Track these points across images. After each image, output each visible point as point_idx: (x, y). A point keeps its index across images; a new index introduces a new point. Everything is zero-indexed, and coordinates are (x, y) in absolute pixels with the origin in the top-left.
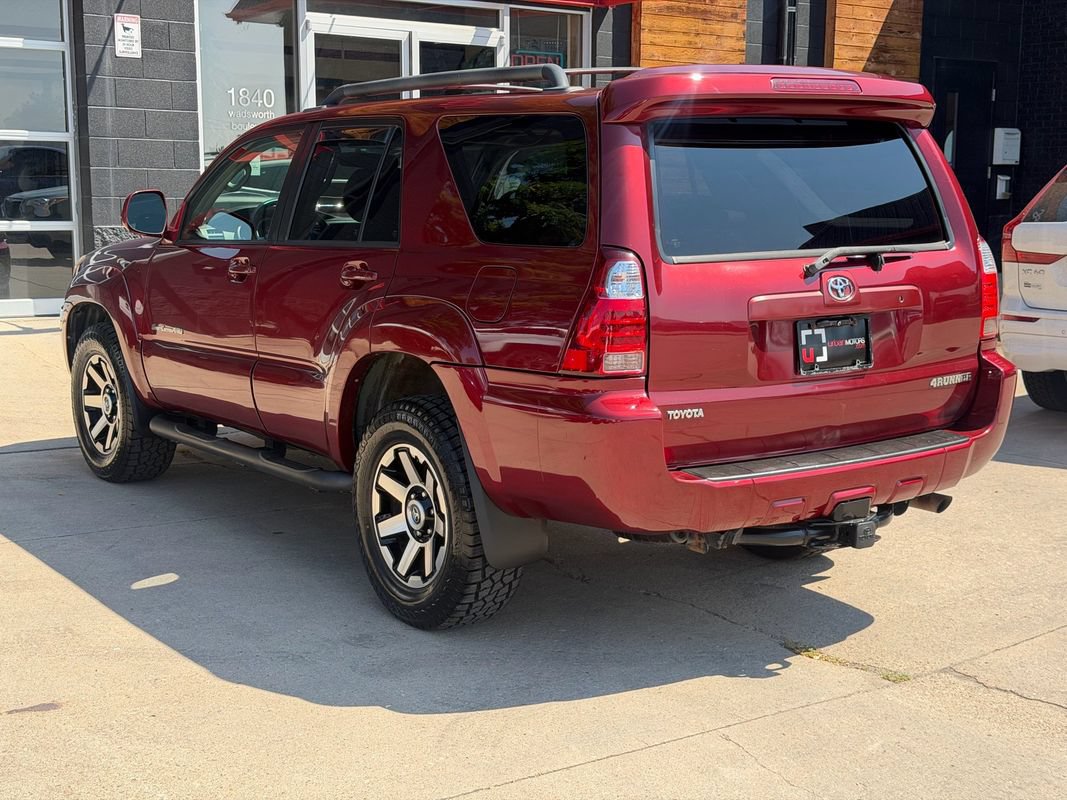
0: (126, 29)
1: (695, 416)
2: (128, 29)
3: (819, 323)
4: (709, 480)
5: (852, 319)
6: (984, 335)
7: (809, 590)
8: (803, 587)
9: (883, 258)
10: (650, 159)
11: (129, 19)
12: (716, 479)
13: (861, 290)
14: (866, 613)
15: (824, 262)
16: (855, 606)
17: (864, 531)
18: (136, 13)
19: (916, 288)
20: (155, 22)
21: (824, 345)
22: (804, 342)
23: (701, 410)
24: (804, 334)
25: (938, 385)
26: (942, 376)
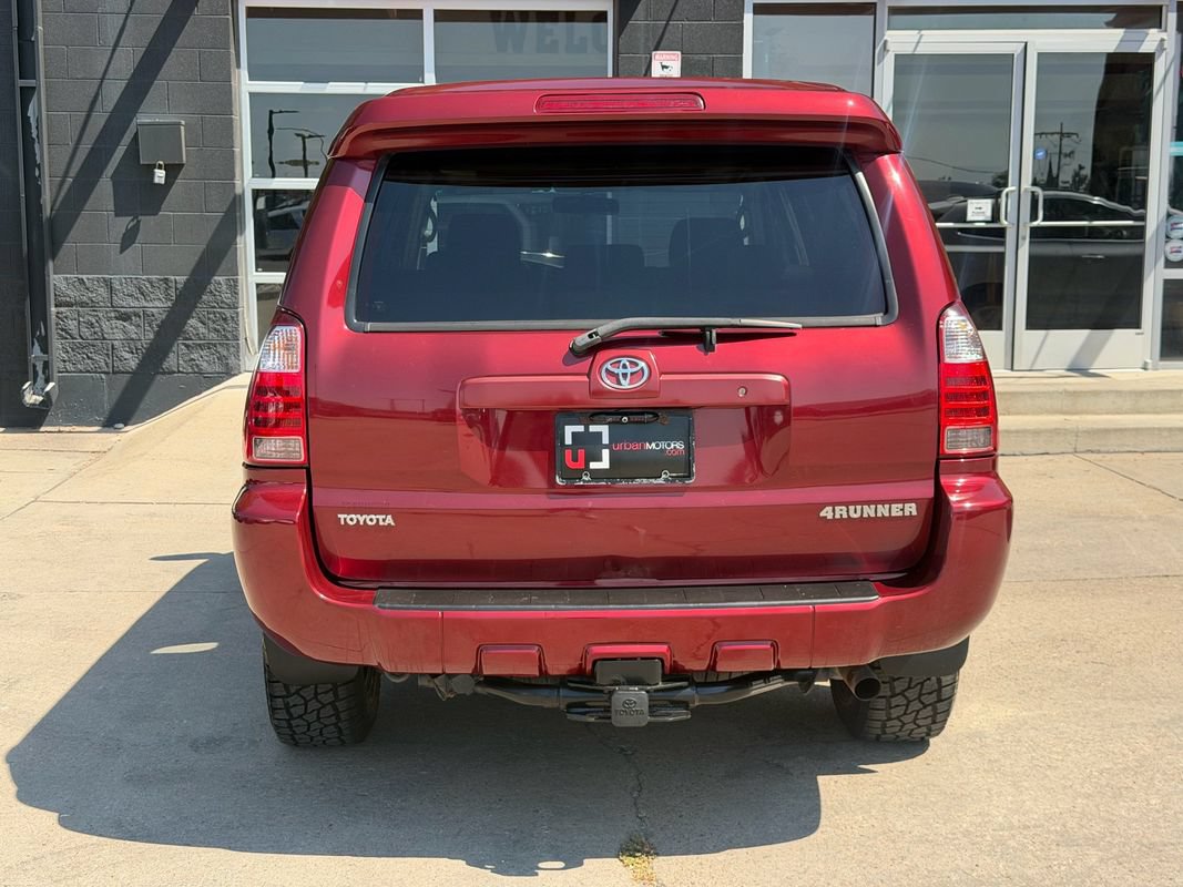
0: (664, 67)
1: (381, 523)
2: (667, 67)
3: (596, 418)
4: (376, 606)
5: (656, 415)
6: (947, 451)
7: (817, 782)
8: (819, 777)
9: (714, 335)
10: (365, 201)
11: (668, 57)
12: (387, 605)
13: (663, 377)
14: (818, 826)
15: (590, 336)
16: (823, 814)
17: (625, 702)
18: (677, 50)
19: (779, 378)
20: (697, 57)
21: (606, 446)
22: (568, 441)
23: (389, 517)
24: (569, 430)
25: (837, 516)
26: (847, 504)
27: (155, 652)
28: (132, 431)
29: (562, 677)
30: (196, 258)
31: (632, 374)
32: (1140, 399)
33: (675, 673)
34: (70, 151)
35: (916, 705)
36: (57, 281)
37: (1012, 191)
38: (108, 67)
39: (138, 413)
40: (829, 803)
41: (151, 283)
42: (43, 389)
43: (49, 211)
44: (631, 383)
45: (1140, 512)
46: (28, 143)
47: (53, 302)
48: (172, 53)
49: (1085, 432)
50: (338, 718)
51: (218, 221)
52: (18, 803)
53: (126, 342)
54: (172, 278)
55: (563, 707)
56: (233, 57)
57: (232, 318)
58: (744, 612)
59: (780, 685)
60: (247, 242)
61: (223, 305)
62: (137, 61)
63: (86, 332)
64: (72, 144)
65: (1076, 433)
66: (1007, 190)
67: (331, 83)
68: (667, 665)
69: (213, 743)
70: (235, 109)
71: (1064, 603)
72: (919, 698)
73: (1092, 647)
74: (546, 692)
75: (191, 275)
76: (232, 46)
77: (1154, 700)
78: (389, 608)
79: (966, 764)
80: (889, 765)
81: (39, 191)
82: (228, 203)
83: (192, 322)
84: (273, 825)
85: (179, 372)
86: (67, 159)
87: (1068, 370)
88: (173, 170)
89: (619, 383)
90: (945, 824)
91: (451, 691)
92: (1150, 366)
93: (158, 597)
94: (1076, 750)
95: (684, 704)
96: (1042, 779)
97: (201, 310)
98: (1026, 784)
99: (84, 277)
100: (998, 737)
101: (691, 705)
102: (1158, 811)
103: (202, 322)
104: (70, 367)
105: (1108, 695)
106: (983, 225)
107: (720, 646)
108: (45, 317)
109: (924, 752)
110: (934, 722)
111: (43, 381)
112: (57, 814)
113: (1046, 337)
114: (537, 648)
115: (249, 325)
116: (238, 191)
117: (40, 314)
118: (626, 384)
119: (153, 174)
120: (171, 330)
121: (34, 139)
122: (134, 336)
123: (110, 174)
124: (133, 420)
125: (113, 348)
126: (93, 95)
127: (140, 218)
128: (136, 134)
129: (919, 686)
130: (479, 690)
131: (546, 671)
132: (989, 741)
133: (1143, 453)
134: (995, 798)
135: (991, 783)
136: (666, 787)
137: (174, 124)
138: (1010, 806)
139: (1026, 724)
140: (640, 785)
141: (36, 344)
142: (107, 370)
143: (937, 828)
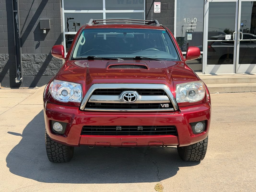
0: (157, 6)
11: (158, 3)
18: (160, 2)
20: (164, 3)
36: (22, 55)
41: (43, 55)
42: (20, 79)
46: (16, 25)
47: (22, 60)
48: (47, 4)
49: (253, 87)
53: (38, 69)
54: (48, 54)
56: (61, 5)
57: (61, 63)
60: (64, 46)
61: (59, 60)
63: (29, 67)
65: (251, 87)
66: (234, 32)
67: (82, 11)
70: (61, 16)
71: (253, 127)
76: (60, 2)
79: (234, 166)
81: (18, 35)
83: (52, 64)
87: (245, 73)
88: (48, 30)
96: (253, 169)
97: (54, 61)
98: (249, 170)
99: (28, 54)
100: (241, 159)
103: (54, 64)
104: (26, 74)
106: (229, 40)
108: (20, 63)
111: (20, 77)
119: (43, 31)
121: (17, 24)
122: (40, 67)
123: (34, 31)
124: (40, 86)
125: (35, 70)
127: (40, 41)
128: (39, 22)
132: (239, 160)
134: (243, 174)
135: (241, 170)
136: (164, 171)
137: (48, 20)
138: (246, 176)
139: (248, 156)
140: (158, 171)
141: (18, 69)
142: (33, 75)
143: (230, 181)
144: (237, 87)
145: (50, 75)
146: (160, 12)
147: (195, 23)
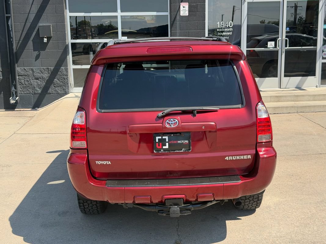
0: (184, 7)
1: (107, 163)
3: (165, 135)
4: (106, 186)
5: (181, 134)
6: (259, 141)
7: (226, 223)
8: (226, 221)
9: (196, 111)
10: (101, 76)
11: (185, 4)
12: (109, 186)
13: (182, 124)
14: (226, 237)
15: (163, 113)
16: (227, 233)
17: (173, 211)
18: (187, 2)
19: (213, 123)
20: (193, 4)
21: (167, 142)
22: (157, 141)
23: (109, 162)
24: (157, 138)
25: (230, 159)
26: (232, 156)
27: (48, 184)
28: (41, 110)
29: (156, 203)
30: (56, 62)
31: (174, 123)
32: (315, 97)
33: (187, 202)
34: (21, 33)
35: (252, 202)
36: (18, 69)
37: (280, 39)
38: (30, 10)
39: (41, 105)
40: (229, 229)
41: (44, 69)
42: (15, 99)
43: (15, 50)
44: (174, 126)
45: (314, 132)
46: (9, 31)
47: (17, 75)
48: (48, 6)
49: (299, 107)
50: (98, 208)
51: (62, 52)
52: (13, 234)
53: (38, 86)
54: (50, 68)
55: (157, 211)
56: (65, 7)
57: (66, 78)
58: (205, 186)
59: (215, 203)
60: (70, 57)
61: (64, 75)
62: (38, 8)
63: (27, 83)
64: (21, 32)
65: (298, 107)
66: (279, 39)
68: (185, 199)
69: (64, 213)
70: (66, 21)
71: (293, 163)
72: (253, 200)
73: (300, 177)
74: (152, 207)
75: (55, 67)
76: (64, 4)
77: (316, 195)
78: (110, 187)
79: (265, 216)
80: (245, 217)
81: (12, 45)
82: (64, 47)
83: (55, 80)
84: (80, 240)
85: (52, 93)
86: (20, 36)
87: (296, 88)
88: (49, 38)
89: (170, 126)
90: (259, 236)
91: (127, 207)
92: (318, 86)
93: (48, 165)
94: (295, 212)
95: (190, 210)
96: (286, 221)
97: (58, 76)
98: (281, 223)
99: (25, 68)
100: (274, 208)
101: (191, 210)
102: (316, 231)
103: (58, 80)
104: (22, 92)
105: (304, 193)
106: (272, 49)
107: (199, 195)
108: (15, 79)
109: (254, 213)
110: (257, 205)
111: (15, 97)
112: (23, 237)
113: (289, 79)
114: (150, 196)
115: (71, 80)
116: (67, 43)
117: (14, 79)
118: (173, 126)
119: (44, 40)
120: (50, 82)
122: (40, 84)
123: (32, 40)
124: (40, 107)
125: (34, 87)
126: (26, 18)
127: (40, 51)
128: (39, 28)
129: (253, 197)
130: (135, 206)
131: (152, 202)
132: (272, 209)
133: (316, 112)
134: (273, 227)
135: (272, 223)
136: (185, 225)
137: (49, 26)
138: (277, 230)
139: (282, 203)
140: (178, 224)
141: (13, 87)
142: (32, 94)
143: (257, 237)
144: (281, 107)
145: (53, 94)
146: (188, 15)
147: (231, 28)
